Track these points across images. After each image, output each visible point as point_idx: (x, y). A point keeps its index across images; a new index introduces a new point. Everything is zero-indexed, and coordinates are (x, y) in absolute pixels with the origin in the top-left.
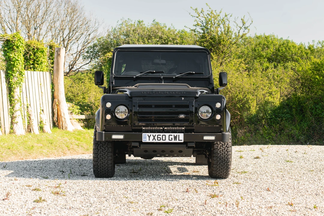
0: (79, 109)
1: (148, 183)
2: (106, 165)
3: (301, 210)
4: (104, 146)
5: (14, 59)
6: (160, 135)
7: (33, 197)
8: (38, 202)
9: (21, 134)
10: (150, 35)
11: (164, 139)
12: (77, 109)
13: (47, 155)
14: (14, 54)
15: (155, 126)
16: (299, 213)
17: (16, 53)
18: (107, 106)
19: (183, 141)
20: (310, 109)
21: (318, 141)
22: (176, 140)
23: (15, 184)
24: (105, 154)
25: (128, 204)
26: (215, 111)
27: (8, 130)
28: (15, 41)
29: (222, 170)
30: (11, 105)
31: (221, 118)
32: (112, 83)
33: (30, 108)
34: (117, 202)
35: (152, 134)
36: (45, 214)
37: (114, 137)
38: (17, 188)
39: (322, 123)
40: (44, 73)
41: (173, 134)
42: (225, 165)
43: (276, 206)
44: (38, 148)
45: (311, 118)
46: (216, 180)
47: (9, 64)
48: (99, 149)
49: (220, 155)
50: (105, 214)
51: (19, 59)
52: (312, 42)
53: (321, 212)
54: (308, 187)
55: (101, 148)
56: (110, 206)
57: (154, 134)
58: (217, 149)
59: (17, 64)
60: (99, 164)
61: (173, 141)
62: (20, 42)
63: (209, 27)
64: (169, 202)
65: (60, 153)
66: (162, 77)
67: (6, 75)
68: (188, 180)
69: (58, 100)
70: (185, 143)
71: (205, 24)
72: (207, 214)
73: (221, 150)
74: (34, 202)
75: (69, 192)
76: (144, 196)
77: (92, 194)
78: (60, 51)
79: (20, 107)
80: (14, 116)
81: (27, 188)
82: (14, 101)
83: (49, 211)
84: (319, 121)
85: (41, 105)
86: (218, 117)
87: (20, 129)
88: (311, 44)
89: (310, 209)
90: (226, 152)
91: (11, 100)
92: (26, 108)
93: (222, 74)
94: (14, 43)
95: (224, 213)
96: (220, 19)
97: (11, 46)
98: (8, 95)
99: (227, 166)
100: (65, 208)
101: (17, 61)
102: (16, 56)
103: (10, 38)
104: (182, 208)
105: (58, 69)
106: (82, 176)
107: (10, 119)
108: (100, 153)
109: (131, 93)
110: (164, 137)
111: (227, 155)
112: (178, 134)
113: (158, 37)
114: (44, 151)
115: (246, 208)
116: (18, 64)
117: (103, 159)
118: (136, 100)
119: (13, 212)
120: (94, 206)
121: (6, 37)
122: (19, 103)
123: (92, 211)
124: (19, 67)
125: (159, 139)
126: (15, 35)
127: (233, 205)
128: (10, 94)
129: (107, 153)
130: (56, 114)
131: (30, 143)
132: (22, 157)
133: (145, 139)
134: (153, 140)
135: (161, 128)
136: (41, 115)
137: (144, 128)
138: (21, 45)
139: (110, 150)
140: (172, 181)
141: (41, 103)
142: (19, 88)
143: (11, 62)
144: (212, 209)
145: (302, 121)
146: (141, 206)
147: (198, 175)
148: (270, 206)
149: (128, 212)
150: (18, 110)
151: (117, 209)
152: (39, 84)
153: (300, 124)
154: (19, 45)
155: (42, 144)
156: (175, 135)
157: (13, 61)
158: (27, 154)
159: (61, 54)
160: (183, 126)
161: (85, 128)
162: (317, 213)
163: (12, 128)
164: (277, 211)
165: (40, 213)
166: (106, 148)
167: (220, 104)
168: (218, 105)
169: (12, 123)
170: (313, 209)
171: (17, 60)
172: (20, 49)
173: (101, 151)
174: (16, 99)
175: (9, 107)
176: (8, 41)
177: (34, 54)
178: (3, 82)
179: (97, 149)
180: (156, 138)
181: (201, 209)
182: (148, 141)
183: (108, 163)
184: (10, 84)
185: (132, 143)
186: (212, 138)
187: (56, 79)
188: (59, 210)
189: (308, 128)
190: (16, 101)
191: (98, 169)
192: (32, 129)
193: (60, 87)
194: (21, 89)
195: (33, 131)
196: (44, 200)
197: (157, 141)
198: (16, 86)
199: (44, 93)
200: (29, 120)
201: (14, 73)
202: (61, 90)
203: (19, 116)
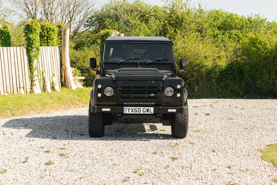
0: (80, 72)
1: (128, 144)
2: (98, 129)
3: (236, 172)
4: (96, 116)
5: (33, 39)
6: (137, 109)
7: (45, 159)
8: (48, 165)
9: (38, 93)
10: (132, 10)
11: (139, 111)
12: (78, 72)
13: (57, 109)
14: (33, 35)
15: (133, 102)
16: (235, 176)
17: (34, 34)
18: (98, 87)
19: (153, 113)
20: (247, 71)
21: (253, 95)
22: (148, 112)
23: (32, 146)
24: (97, 122)
25: (113, 166)
26: (177, 91)
27: (29, 90)
28: (33, 26)
29: (181, 133)
31: (180, 96)
32: (102, 67)
33: (44, 74)
34: (105, 164)
35: (131, 108)
36: (53, 176)
37: (104, 110)
38: (34, 150)
39: (256, 82)
40: (55, 47)
41: (146, 108)
42: (184, 129)
43: (218, 169)
44: (50, 104)
45: (248, 78)
46: (177, 139)
47: (29, 42)
48: (93, 118)
49: (180, 122)
50: (96, 177)
51: (36, 39)
52: (250, 15)
53: (251, 174)
54: (243, 147)
55: (94, 117)
56: (100, 169)
57: (132, 108)
58: (177, 118)
59: (35, 43)
60: (93, 129)
61: (146, 113)
62: (37, 26)
63: (175, 9)
64: (142, 164)
65: (67, 106)
66: (138, 63)
67: (27, 50)
68: (157, 140)
69: (65, 67)
70: (154, 114)
71: (171, 7)
72: (169, 177)
73: (181, 118)
74: (45, 164)
75: (71, 153)
76: (124, 158)
77: (87, 156)
79: (37, 73)
80: (33, 80)
81: (41, 149)
82: (33, 69)
83: (56, 173)
84: (254, 80)
85: (53, 71)
86: (179, 95)
87: (37, 89)
88: (250, 16)
89: (243, 171)
90: (184, 120)
91: (31, 68)
92: (42, 74)
93: (182, 60)
94: (32, 27)
95: (181, 176)
96: (183, 3)
97: (30, 29)
98: (29, 65)
99: (185, 130)
100: (68, 171)
101: (35, 41)
102: (34, 36)
103: (29, 24)
104: (151, 171)
105: (64, 44)
106: (81, 135)
107: (30, 82)
108: (94, 121)
109: (116, 78)
110: (139, 110)
111: (185, 122)
112: (149, 108)
113: (138, 11)
114: (55, 106)
115: (197, 171)
116: (36, 42)
117: (96, 125)
118: (119, 83)
119: (30, 175)
120: (88, 169)
121: (27, 23)
122: (37, 71)
123: (87, 173)
124: (36, 44)
125: (136, 111)
126: (33, 21)
127: (188, 167)
128: (30, 64)
129: (98, 120)
130: (64, 77)
131: (44, 100)
132: (39, 111)
133: (126, 112)
134: (131, 112)
135: (137, 103)
136: (53, 78)
137: (125, 103)
138: (37, 28)
139: (101, 118)
140: (145, 140)
141: (53, 69)
142: (36, 59)
143: (31, 41)
144: (173, 172)
145: (241, 80)
146: (122, 169)
147: (164, 133)
148: (214, 168)
149: (112, 175)
150: (36, 76)
151: (104, 172)
152: (51, 55)
153: (240, 82)
154: (36, 29)
155: (53, 100)
156: (148, 108)
157: (32, 41)
158: (42, 109)
159: (67, 34)
160: (153, 102)
161: (84, 86)
162: (247, 176)
163: (31, 89)
164: (219, 174)
165: (50, 175)
166: (98, 117)
167: (180, 85)
168: (179, 87)
169: (32, 85)
170: (245, 171)
171: (35, 39)
172: (37, 31)
173: (94, 119)
174: (34, 68)
175: (30, 73)
176: (28, 26)
177: (48, 33)
178: (25, 55)
179: (92, 117)
180: (134, 110)
181: (165, 172)
182: (128, 113)
183: (99, 128)
184: (30, 56)
185: (117, 114)
186: (174, 111)
187: (64, 51)
188: (63, 172)
189: (246, 86)
190: (34, 69)
191: (92, 132)
192: (46, 89)
193: (66, 57)
194: (38, 60)
195: (47, 90)
196: (52, 163)
197: (134, 113)
198: (34, 58)
199: (54, 62)
200: (44, 83)
201: (33, 49)
202: (67, 60)
203: (37, 79)
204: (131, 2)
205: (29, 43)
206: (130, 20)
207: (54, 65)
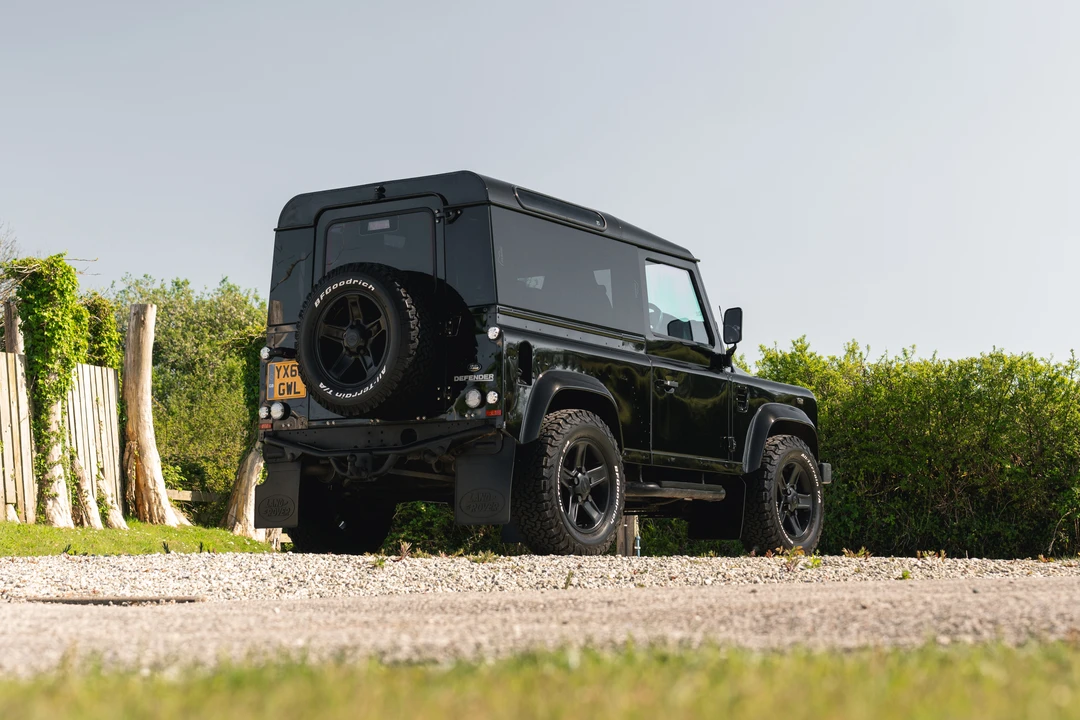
5: (52, 325)
9: (67, 526)
12: (174, 472)
17: (56, 309)
27: (32, 515)
28: (55, 277)
30: (38, 449)
33: (76, 462)
40: (104, 370)
47: (38, 337)
51: (66, 327)
59: (60, 339)
62: (69, 279)
67: (26, 369)
69: (138, 444)
78: (144, 314)
79: (61, 454)
80: (47, 477)
82: (47, 437)
85: (100, 455)
87: (61, 512)
91: (40, 433)
94: (53, 282)
97: (44, 290)
98: (33, 422)
101: (60, 331)
102: (57, 315)
103: (42, 269)
105: (138, 360)
107: (36, 485)
116: (63, 338)
121: (31, 266)
122: (60, 445)
124: (64, 346)
126: (55, 261)
128: (37, 418)
130: (134, 482)
136: (100, 482)
138: (70, 287)
141: (99, 450)
142: (60, 402)
143: (45, 334)
150: (58, 463)
152: (94, 399)
154: (67, 289)
157: (48, 331)
159: (146, 320)
163: (41, 511)
169: (41, 498)
171: (60, 327)
172: (68, 298)
174: (53, 433)
175: (35, 454)
176: (36, 276)
178: (22, 386)
184: (38, 391)
187: (134, 387)
190: (53, 439)
192: (84, 516)
193: (143, 408)
194: (65, 402)
195: (89, 523)
198: (53, 397)
199: (104, 423)
200: (77, 494)
201: (52, 363)
202: (146, 418)
203: (60, 477)
204: (207, 292)
205: (39, 340)
206: (207, 355)
207: (104, 435)
